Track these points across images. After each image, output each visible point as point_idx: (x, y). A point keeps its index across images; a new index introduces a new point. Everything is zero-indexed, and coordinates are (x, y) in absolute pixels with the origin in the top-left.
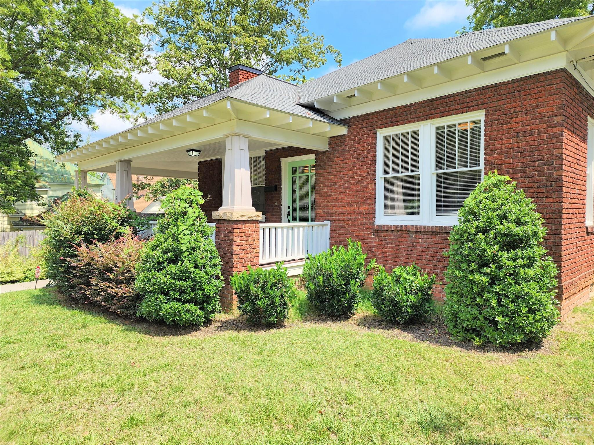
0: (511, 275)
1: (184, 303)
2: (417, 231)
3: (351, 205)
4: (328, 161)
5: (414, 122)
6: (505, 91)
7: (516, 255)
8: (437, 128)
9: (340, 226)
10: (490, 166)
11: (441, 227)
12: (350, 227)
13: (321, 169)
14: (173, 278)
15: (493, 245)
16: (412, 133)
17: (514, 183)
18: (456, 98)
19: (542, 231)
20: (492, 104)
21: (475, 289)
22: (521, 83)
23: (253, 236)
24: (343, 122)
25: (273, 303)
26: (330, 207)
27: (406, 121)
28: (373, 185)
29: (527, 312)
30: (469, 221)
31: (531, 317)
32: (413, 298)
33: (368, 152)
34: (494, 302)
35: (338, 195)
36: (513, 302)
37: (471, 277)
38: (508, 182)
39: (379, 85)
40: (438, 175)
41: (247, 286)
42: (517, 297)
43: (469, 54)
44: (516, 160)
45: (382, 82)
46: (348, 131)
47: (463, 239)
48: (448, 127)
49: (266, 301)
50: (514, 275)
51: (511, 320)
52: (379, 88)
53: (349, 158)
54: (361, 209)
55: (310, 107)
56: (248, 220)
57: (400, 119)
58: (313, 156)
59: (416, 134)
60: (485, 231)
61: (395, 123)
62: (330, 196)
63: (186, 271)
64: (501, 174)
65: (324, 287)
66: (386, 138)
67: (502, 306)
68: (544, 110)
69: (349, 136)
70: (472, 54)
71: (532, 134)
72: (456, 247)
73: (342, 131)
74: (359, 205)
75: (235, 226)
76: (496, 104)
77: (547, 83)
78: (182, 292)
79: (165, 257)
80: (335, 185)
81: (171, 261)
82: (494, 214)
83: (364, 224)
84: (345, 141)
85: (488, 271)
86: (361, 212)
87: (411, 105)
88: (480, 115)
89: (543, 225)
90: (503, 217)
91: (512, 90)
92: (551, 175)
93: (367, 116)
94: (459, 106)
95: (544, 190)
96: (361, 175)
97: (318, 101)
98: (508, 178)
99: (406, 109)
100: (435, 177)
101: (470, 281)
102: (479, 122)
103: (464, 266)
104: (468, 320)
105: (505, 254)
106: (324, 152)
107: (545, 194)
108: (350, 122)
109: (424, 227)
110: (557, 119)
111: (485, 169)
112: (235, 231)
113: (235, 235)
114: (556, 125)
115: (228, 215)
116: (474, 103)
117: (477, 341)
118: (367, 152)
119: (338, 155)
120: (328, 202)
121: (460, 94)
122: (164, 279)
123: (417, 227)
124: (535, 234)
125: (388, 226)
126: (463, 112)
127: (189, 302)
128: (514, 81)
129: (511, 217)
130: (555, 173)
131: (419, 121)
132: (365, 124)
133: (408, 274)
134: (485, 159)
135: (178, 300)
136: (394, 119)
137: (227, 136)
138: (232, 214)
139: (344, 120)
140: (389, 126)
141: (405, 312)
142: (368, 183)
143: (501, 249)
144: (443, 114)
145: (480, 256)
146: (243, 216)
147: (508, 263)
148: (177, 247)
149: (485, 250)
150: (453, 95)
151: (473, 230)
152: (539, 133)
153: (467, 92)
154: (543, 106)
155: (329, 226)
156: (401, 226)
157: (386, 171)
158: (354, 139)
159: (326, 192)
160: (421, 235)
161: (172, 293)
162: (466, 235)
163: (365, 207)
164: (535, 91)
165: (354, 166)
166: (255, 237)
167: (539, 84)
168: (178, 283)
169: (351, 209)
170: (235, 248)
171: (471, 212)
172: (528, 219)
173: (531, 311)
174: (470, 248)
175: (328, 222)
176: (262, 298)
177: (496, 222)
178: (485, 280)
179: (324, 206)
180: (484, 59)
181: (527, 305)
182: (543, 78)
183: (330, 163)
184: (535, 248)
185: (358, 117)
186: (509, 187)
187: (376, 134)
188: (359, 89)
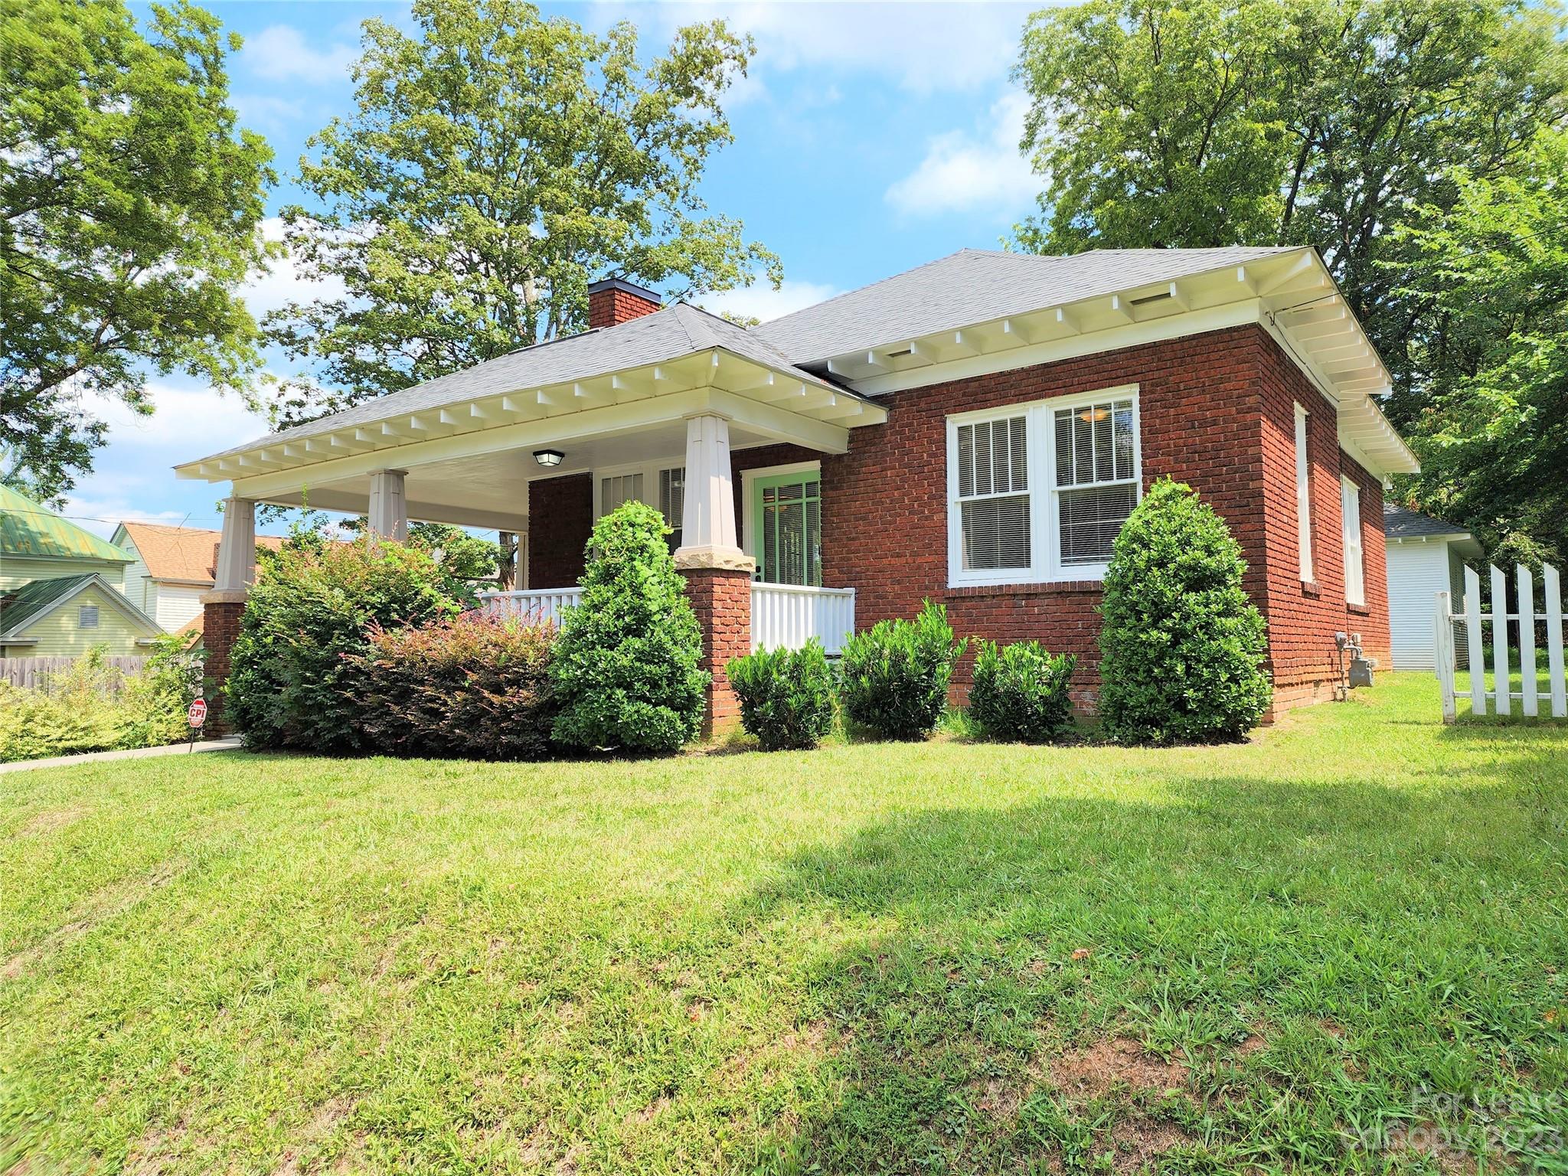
0: (1201, 628)
1: (655, 705)
2: (1031, 593)
3: (899, 556)
4: (850, 473)
5: (1018, 401)
6: (1169, 355)
7: (1208, 598)
8: (1057, 414)
9: (876, 597)
10: (1151, 475)
11: (1073, 584)
12: (898, 596)
13: (835, 489)
14: (638, 659)
15: (1175, 585)
16: (1013, 421)
17: (1196, 495)
18: (1089, 363)
19: (1242, 567)
20: (1150, 375)
21: (1152, 654)
22: (1194, 343)
23: (741, 601)
24: (880, 400)
25: (811, 703)
26: (855, 561)
27: (1003, 400)
28: (942, 515)
29: (1229, 680)
30: (1134, 552)
31: (1234, 687)
32: (1045, 691)
33: (932, 455)
34: (1180, 669)
35: (871, 538)
36: (1207, 666)
37: (1143, 637)
38: (1188, 494)
39: (958, 335)
40: (1061, 494)
41: (767, 672)
42: (1214, 660)
43: (1113, 294)
44: (1193, 465)
45: (963, 331)
46: (890, 417)
47: (1127, 581)
48: (1079, 411)
49: (803, 698)
50: (1206, 626)
51: (1206, 695)
52: (958, 341)
53: (894, 468)
54: (919, 560)
55: (818, 371)
56: (734, 571)
57: (991, 396)
58: (816, 465)
59: (1019, 424)
60: (1161, 564)
61: (983, 404)
62: (853, 539)
63: (660, 647)
64: (1178, 481)
65: (890, 681)
66: (963, 431)
67: (1193, 675)
68: (1229, 386)
69: (892, 427)
70: (1120, 295)
71: (1215, 423)
72: (1115, 594)
73: (879, 416)
74: (914, 554)
75: (716, 580)
76: (1156, 374)
77: (1232, 344)
78: (655, 685)
79: (620, 623)
80: (864, 519)
81: (628, 631)
82: (1174, 539)
83: (926, 588)
84: (883, 436)
85: (1169, 623)
86: (919, 568)
87: (1011, 373)
88: (1131, 393)
89: (1242, 556)
90: (1184, 543)
91: (1179, 354)
92: (1245, 487)
93: (926, 391)
94: (1096, 377)
95: (1237, 511)
96: (918, 499)
97: (835, 361)
98: (1185, 487)
99: (1001, 379)
100: (1056, 500)
101: (1142, 643)
102: (1129, 404)
103: (1131, 622)
104: (1142, 706)
105: (1192, 597)
106: (840, 457)
107: (1240, 518)
108: (893, 401)
109: (1043, 585)
110: (1250, 401)
111: (1144, 480)
112: (716, 588)
113: (715, 596)
114: (1250, 410)
115: (703, 559)
116: (1121, 372)
117: (1157, 735)
118: (929, 456)
119: (870, 462)
120: (849, 552)
121: (1097, 356)
122: (625, 662)
123: (1029, 586)
124: (1231, 570)
125: (974, 588)
126: (1102, 387)
127: (664, 702)
128: (1182, 340)
129: (1198, 543)
130: (1251, 485)
131: (1025, 400)
132: (923, 405)
133: (1033, 652)
134: (1143, 464)
135: (648, 701)
136: (980, 397)
137: (689, 418)
138: (711, 557)
139: (881, 396)
140: (972, 409)
141: (1033, 714)
142: (933, 512)
143: (1187, 590)
144: (1068, 389)
145: (1154, 603)
146: (727, 562)
147: (1197, 609)
148: (641, 606)
149: (1162, 594)
150: (1086, 358)
151: (1142, 565)
152: (1225, 422)
153: (1108, 353)
154: (1229, 380)
155: (853, 597)
156: (1001, 587)
157: (964, 490)
158: (902, 433)
159: (845, 533)
160: (1037, 601)
161: (637, 685)
162: (1131, 574)
163: (928, 558)
164: (1216, 356)
165: (903, 481)
166: (744, 603)
167: (1221, 346)
168: (647, 668)
169: (897, 561)
170: (715, 621)
171: (1137, 538)
172: (1220, 546)
173: (1234, 679)
174: (1140, 591)
175: (852, 590)
176: (795, 693)
177: (1178, 551)
178: (1165, 636)
179: (842, 559)
180: (1134, 302)
181: (1228, 669)
182: (1226, 337)
183: (853, 478)
184: (1233, 589)
185: (909, 391)
186: (1189, 500)
187: (944, 422)
188: (918, 342)
